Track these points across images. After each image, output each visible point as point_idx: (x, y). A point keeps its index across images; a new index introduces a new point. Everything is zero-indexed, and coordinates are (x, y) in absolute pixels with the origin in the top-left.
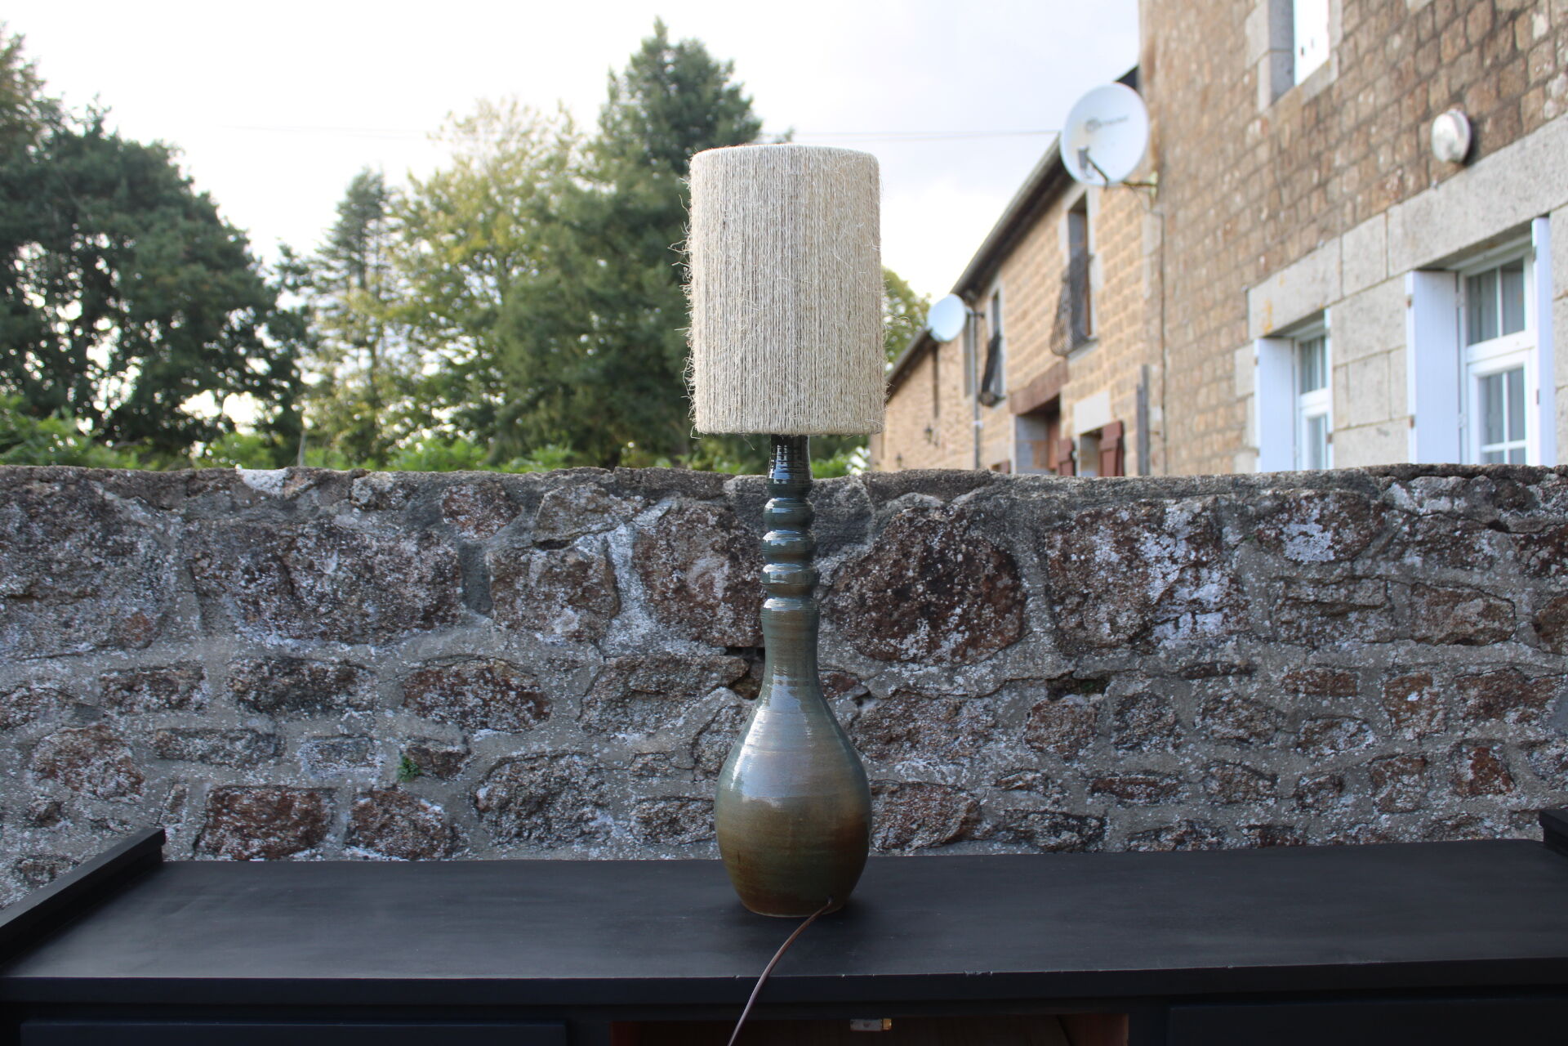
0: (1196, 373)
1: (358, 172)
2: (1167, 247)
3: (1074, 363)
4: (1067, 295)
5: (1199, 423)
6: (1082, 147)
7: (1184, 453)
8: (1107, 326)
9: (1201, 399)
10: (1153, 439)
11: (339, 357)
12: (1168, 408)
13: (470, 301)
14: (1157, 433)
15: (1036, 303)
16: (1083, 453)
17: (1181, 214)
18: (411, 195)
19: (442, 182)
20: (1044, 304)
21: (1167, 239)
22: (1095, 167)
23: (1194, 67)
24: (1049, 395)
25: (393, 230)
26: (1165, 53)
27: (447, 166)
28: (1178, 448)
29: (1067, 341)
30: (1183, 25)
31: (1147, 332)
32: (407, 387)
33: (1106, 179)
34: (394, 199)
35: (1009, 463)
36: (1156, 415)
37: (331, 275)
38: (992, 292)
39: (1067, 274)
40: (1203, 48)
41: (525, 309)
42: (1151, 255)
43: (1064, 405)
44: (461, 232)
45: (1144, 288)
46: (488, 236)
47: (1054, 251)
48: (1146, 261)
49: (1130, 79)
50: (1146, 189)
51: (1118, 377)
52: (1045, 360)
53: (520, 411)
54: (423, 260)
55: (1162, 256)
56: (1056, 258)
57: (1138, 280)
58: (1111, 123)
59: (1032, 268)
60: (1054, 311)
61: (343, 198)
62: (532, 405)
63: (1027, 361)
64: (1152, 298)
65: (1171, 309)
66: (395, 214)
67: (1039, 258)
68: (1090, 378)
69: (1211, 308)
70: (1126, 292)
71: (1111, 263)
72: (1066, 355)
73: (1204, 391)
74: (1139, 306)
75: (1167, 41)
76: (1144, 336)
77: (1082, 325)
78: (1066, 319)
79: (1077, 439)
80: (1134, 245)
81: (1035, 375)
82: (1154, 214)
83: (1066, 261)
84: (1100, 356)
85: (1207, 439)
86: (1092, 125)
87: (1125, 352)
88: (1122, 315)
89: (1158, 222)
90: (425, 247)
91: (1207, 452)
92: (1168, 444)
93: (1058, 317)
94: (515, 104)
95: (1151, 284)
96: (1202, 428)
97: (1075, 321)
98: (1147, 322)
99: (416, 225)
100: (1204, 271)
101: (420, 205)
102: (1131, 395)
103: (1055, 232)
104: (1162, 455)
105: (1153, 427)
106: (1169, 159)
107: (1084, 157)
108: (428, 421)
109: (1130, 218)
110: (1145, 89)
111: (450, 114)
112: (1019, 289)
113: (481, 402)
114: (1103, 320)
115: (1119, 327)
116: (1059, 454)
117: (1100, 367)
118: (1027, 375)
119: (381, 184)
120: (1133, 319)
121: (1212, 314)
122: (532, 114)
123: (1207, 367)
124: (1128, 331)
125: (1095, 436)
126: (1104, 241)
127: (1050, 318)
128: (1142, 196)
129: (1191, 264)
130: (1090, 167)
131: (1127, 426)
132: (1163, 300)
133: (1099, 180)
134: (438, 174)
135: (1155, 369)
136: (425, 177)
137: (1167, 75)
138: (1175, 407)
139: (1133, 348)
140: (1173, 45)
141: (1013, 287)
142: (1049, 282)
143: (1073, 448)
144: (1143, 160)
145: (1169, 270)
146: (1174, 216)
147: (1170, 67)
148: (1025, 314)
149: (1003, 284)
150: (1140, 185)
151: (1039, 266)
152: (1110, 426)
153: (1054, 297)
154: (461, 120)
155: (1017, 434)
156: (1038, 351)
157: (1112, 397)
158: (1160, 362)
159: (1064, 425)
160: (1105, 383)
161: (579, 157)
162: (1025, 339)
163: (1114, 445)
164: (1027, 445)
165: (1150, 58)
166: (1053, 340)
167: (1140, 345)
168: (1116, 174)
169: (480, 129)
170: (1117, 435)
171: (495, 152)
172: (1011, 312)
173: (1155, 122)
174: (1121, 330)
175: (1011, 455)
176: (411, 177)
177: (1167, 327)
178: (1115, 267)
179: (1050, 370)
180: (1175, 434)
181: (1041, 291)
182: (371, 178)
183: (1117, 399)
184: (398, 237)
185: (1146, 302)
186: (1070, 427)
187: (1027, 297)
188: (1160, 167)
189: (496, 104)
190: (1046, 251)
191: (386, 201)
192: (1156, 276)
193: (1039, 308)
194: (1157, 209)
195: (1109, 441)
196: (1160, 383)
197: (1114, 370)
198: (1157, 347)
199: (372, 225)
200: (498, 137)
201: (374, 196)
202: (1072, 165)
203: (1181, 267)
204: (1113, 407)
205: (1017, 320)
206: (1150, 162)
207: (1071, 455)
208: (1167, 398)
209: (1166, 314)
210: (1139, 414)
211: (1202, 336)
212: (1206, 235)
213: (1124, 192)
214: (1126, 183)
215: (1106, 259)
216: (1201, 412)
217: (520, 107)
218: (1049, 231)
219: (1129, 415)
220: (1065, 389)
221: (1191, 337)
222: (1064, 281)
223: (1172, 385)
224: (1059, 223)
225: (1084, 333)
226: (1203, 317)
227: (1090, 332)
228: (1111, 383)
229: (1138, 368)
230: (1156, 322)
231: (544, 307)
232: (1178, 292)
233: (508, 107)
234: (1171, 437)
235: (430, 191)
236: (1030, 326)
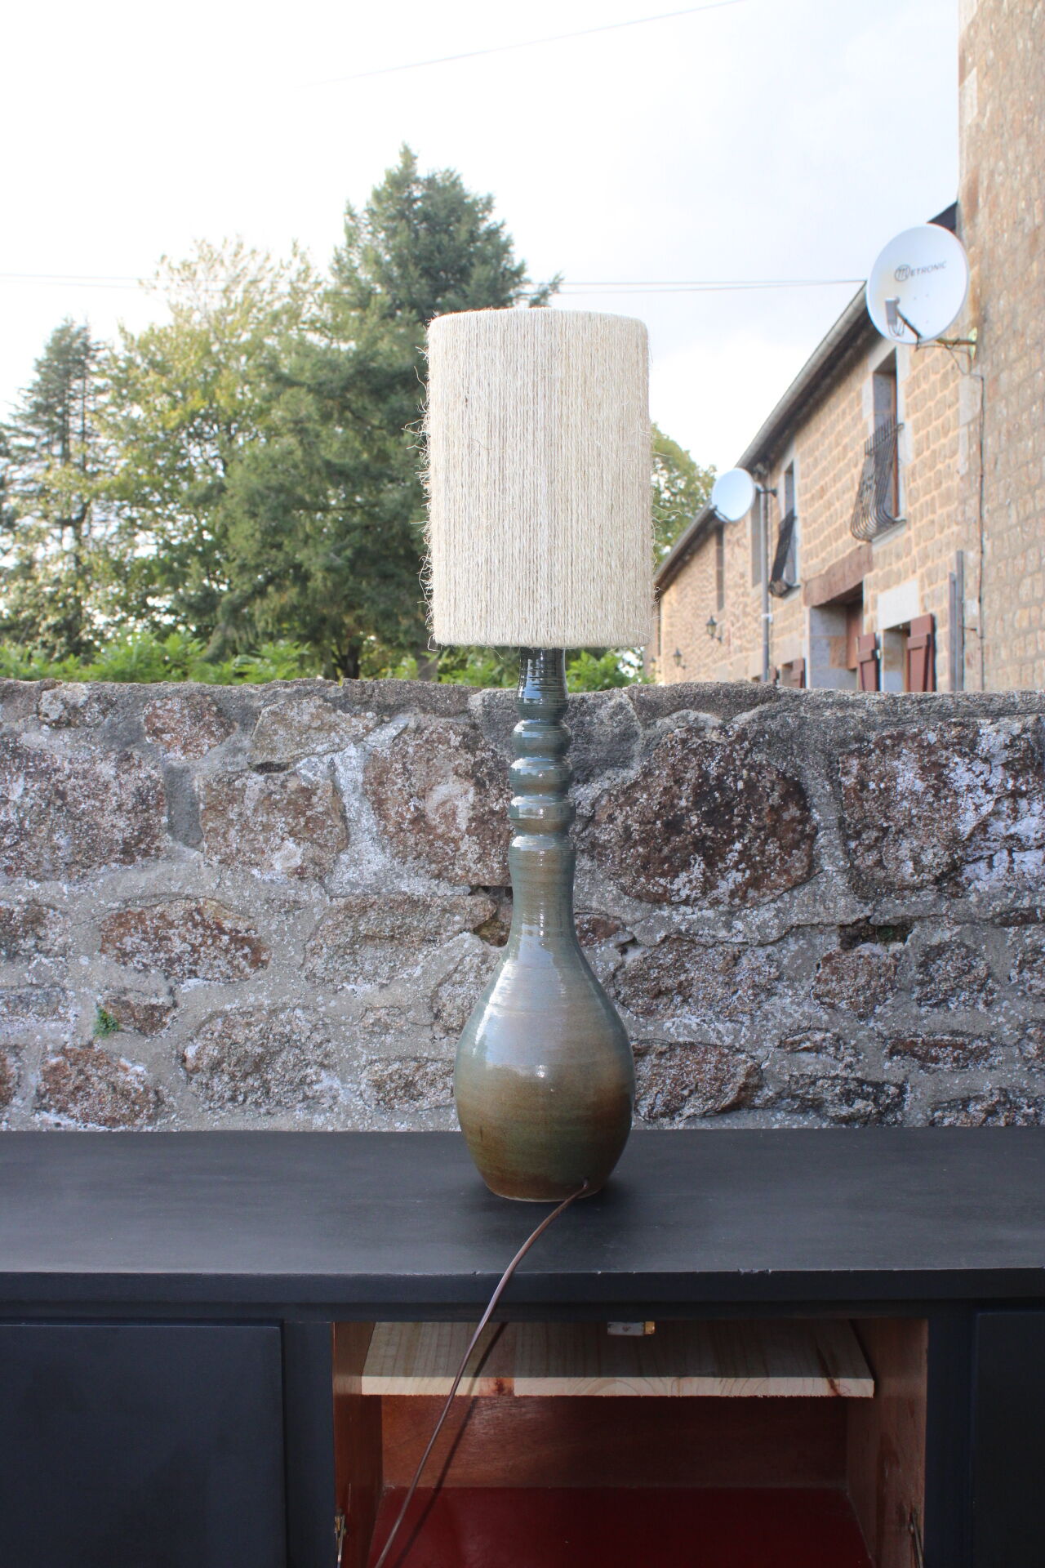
0: (1020, 562)
1: (60, 324)
2: (986, 416)
3: (877, 548)
4: (871, 470)
5: (1021, 618)
6: (892, 299)
7: (1004, 653)
8: (917, 505)
9: (1024, 590)
10: (968, 635)
11: (40, 536)
12: (986, 601)
13: (188, 474)
14: (974, 630)
15: (835, 480)
16: (887, 651)
17: (1004, 376)
18: (120, 350)
19: (156, 337)
20: (846, 478)
21: (987, 405)
22: (906, 322)
23: (1023, 204)
24: (850, 585)
25: (100, 391)
26: (989, 188)
27: (164, 320)
28: (997, 647)
29: (871, 522)
30: (1011, 155)
31: (964, 513)
32: (118, 569)
33: (918, 335)
34: (100, 355)
35: (804, 661)
36: (972, 608)
37: (30, 442)
38: (785, 466)
39: (871, 446)
40: (1034, 181)
41: (255, 481)
42: (969, 424)
43: (867, 596)
44: (179, 394)
45: (961, 463)
46: (209, 396)
47: (859, 416)
48: (963, 431)
49: (948, 219)
50: (964, 347)
51: (929, 564)
52: (846, 544)
53: (248, 599)
54: (133, 425)
55: (982, 426)
56: (860, 427)
57: (954, 453)
58: (924, 270)
59: (832, 438)
60: (857, 488)
61: (42, 355)
62: (260, 592)
63: (823, 545)
64: (968, 474)
65: (990, 487)
66: (102, 373)
67: (840, 427)
68: (897, 566)
69: (1037, 487)
70: (940, 466)
71: (922, 433)
72: (869, 540)
73: (1027, 581)
74: (955, 482)
75: (992, 174)
76: (960, 518)
77: (888, 504)
78: (870, 497)
79: (880, 634)
80: (949, 413)
81: (834, 561)
82: (973, 377)
83: (871, 431)
84: (909, 540)
85: (1030, 637)
86: (903, 272)
87: (937, 536)
88: (935, 493)
89: (978, 386)
90: (137, 411)
91: (1031, 652)
92: (985, 642)
93: (860, 494)
94: (240, 246)
95: (969, 457)
96: (1025, 624)
97: (880, 500)
98: (964, 502)
99: (126, 386)
100: (1030, 444)
101: (130, 362)
102: (944, 585)
103: (859, 396)
104: (978, 655)
105: (968, 623)
106: (993, 315)
107: (893, 309)
108: (143, 610)
109: (945, 379)
110: (966, 231)
111: (163, 258)
112: (816, 463)
113: (205, 587)
114: (913, 499)
115: (931, 506)
116: (860, 653)
117: (908, 554)
118: (824, 560)
119: (87, 338)
120: (947, 498)
121: (1038, 492)
122: (260, 258)
123: (1032, 554)
124: (941, 512)
125: (902, 631)
126: (914, 407)
127: (852, 495)
128: (960, 355)
129: (1015, 434)
130: (899, 320)
131: (938, 622)
132: (982, 476)
133: (911, 337)
134: (152, 330)
135: (972, 556)
136: (138, 331)
137: (991, 215)
138: (994, 599)
139: (947, 532)
140: (998, 179)
141: (810, 460)
142: (850, 455)
143: (877, 646)
144: (961, 312)
145: (989, 441)
146: (996, 379)
147: (994, 204)
148: (823, 491)
149: (797, 455)
150: (957, 342)
151: (840, 435)
152: (917, 620)
153: (856, 472)
154: (176, 264)
155: (812, 629)
156: (838, 534)
157: (922, 588)
158: (978, 548)
159: (867, 618)
160: (914, 572)
161: (315, 309)
162: (823, 519)
163: (924, 643)
164: (824, 642)
165: (972, 193)
166: (855, 522)
167: (955, 528)
168: (929, 331)
169: (200, 276)
170: (929, 631)
171: (217, 303)
172: (806, 489)
173: (976, 268)
174: (934, 512)
175: (805, 653)
176: (122, 330)
177: (986, 507)
178: (927, 437)
179: (850, 555)
180: (993, 631)
181: (842, 464)
182: (74, 330)
183: (927, 590)
184: (104, 399)
185: (962, 478)
186: (873, 622)
187: (825, 471)
188: (981, 322)
189: (217, 246)
190: (848, 418)
191: (93, 357)
192: (975, 448)
193: (839, 485)
194: (977, 371)
195: (918, 638)
196: (978, 572)
197: (925, 557)
198: (974, 530)
199: (76, 384)
200: (222, 285)
201: (78, 351)
202: (879, 320)
203: (1003, 438)
204: (922, 599)
205: (813, 498)
206: (969, 316)
207: (874, 653)
208: (984, 589)
209: (984, 496)
210: (952, 607)
211: (1027, 518)
212: (1035, 403)
213: (938, 351)
214: (941, 341)
215: (917, 430)
216: (1025, 606)
217: (246, 251)
218: (853, 394)
219: (941, 609)
220: (868, 578)
221: (1013, 519)
222: (868, 453)
223: (991, 574)
224: (863, 386)
225: (891, 514)
226: (1028, 496)
227: (897, 514)
228: (919, 571)
229: (952, 554)
230: (974, 501)
231: (274, 480)
232: (999, 467)
233: (232, 249)
234: (988, 635)
235: (143, 346)
236: (829, 504)
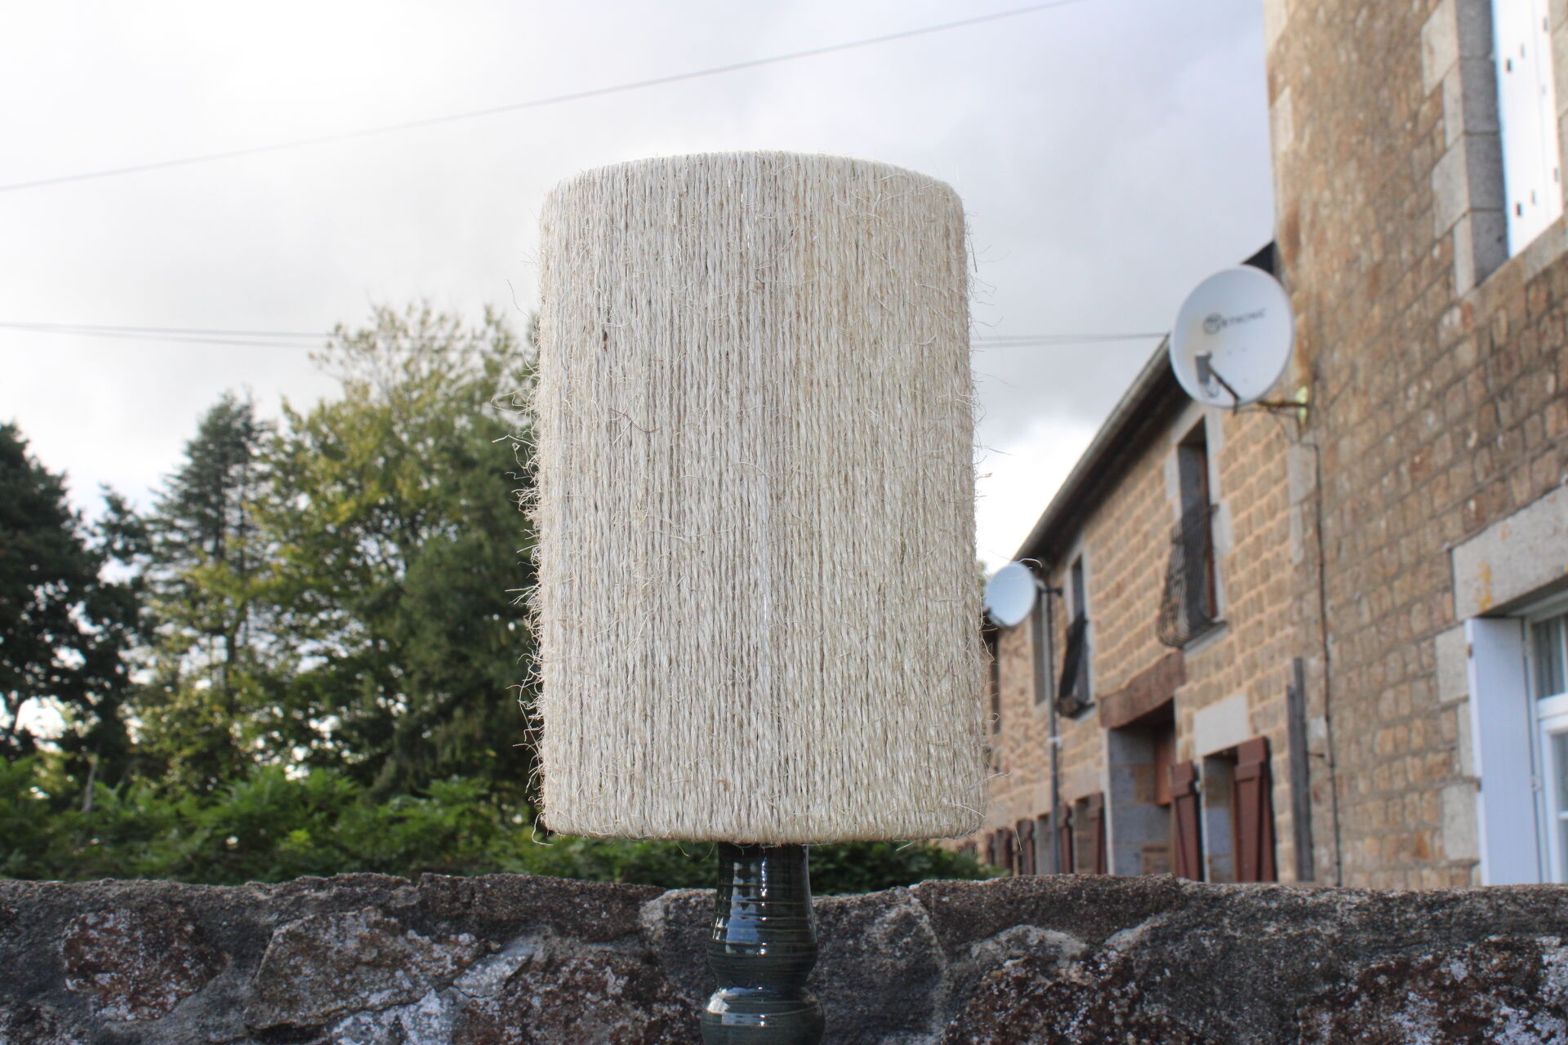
0: (1377, 670)
1: (216, 401)
2: (1324, 492)
3: (1191, 657)
4: (1180, 562)
5: (1384, 741)
6: (1202, 353)
7: (1362, 786)
8: (1240, 603)
9: (1386, 705)
10: (1314, 763)
11: (183, 647)
12: (1335, 719)
13: (364, 573)
14: (1321, 756)
15: (1136, 573)
16: (1209, 783)
17: (1345, 444)
18: (284, 430)
19: (326, 415)
20: (1148, 573)
21: (1324, 479)
22: (1220, 380)
23: (1357, 239)
24: (1158, 701)
25: (264, 477)
26: (1313, 224)
27: (335, 394)
28: (1352, 777)
29: (1183, 623)
30: (1338, 183)
31: (1300, 611)
32: (275, 687)
33: (1236, 397)
34: (266, 436)
35: (1102, 796)
36: (1317, 729)
37: (176, 537)
38: (1072, 560)
39: (1178, 531)
40: (1370, 212)
41: (439, 580)
42: (1301, 502)
43: (1180, 714)
44: (352, 481)
45: (1293, 550)
46: (388, 484)
47: (1161, 499)
48: (1295, 511)
49: (1265, 259)
50: (1291, 411)
51: (1259, 675)
52: (1151, 652)
53: (431, 720)
54: (298, 518)
55: (1319, 504)
56: (1163, 510)
57: (1284, 538)
58: (1239, 320)
59: (1129, 524)
60: (1162, 584)
61: (194, 434)
62: (443, 714)
63: (1123, 653)
64: (1305, 563)
65: (1334, 579)
66: (264, 458)
67: (1138, 512)
68: (1217, 677)
69: (1396, 576)
70: (1267, 555)
71: (1243, 515)
72: (1180, 645)
73: (1389, 695)
74: (1287, 574)
75: (1315, 206)
76: (1296, 618)
77: (1203, 602)
78: (1179, 595)
79: (1199, 762)
80: (1276, 490)
81: (1136, 673)
82: (1307, 446)
83: (1178, 514)
84: (1230, 646)
85: (1397, 765)
86: (1214, 323)
87: (1267, 640)
88: (1262, 588)
89: (1311, 456)
90: (303, 501)
91: (1399, 784)
92: (1337, 771)
93: (1167, 592)
94: (427, 313)
95: (1303, 543)
96: (1389, 747)
97: (1192, 597)
98: (1300, 597)
99: (293, 474)
100: (1383, 524)
101: (299, 446)
102: (1279, 700)
103: (1161, 474)
104: (1328, 788)
105: (1312, 746)
106: (1326, 369)
107: (1204, 367)
108: (305, 735)
109: (1268, 451)
110: (1287, 272)
111: (338, 328)
112: (1110, 555)
113: (378, 708)
114: (1234, 595)
115: (1257, 604)
116: (1172, 786)
117: (1231, 662)
118: (1124, 672)
119: (249, 417)
120: (1278, 593)
121: (1397, 584)
122: (448, 327)
123: (1393, 659)
124: (1271, 610)
125: (1226, 759)
126: (1231, 485)
127: (1156, 593)
128: (1285, 420)
129: (1362, 513)
130: (1213, 379)
131: (1274, 745)
132: (1322, 566)
133: (1226, 399)
134: (323, 408)
135: (1314, 664)
136: (305, 408)
137: (1317, 253)
138: (1347, 719)
139: (1279, 634)
140: (1324, 212)
141: (1103, 552)
142: (1153, 544)
143: (1195, 776)
144: (1285, 370)
145: (1329, 522)
146: (1334, 448)
147: (1320, 242)
148: (1119, 589)
149: (1086, 548)
150: (1283, 405)
151: (1139, 521)
152: (1248, 745)
153: (1161, 564)
154: (352, 333)
155: (1111, 755)
156: (1141, 640)
157: (1251, 704)
158: (1321, 654)
159: (1181, 743)
160: (1239, 684)
161: (513, 383)
162: (1120, 622)
163: (1256, 772)
164: (1127, 772)
165: (1292, 230)
166: (1162, 621)
167: (1290, 630)
168: (1250, 390)
169: (381, 345)
170: (1261, 758)
171: (401, 377)
172: (1099, 586)
173: (1301, 317)
174: (1261, 610)
175: (1104, 785)
176: (287, 409)
177: (1329, 603)
178: (1249, 520)
179: (1158, 666)
180: (1348, 757)
181: (1142, 556)
182: (235, 408)
183: (1258, 707)
184: (267, 487)
185: (1296, 569)
186: (1190, 746)
187: (1121, 565)
188: (1314, 377)
189: (401, 314)
190: (1148, 501)
191: (255, 440)
192: (1311, 531)
193: (1140, 581)
194: (1308, 438)
195: (1247, 766)
196: (1322, 683)
197: (1252, 667)
198: (1315, 632)
199: (235, 470)
200: (404, 356)
201: (238, 433)
202: (1187, 378)
203: (1348, 518)
204: (1252, 718)
205: (1108, 598)
206: (1297, 372)
207: (1191, 785)
208: (1333, 705)
209: (1327, 587)
210: (1292, 728)
211: (1385, 616)
212: (1385, 474)
213: (1259, 416)
214: (1263, 403)
215: (1235, 511)
216: (1387, 725)
217: (434, 317)
218: (1153, 472)
219: (1277, 729)
220: (1180, 692)
221: (1366, 617)
222: (1175, 541)
223: (1341, 686)
224: (1168, 462)
225: (1207, 614)
226: (1384, 589)
227: (1214, 611)
228: (1247, 684)
229: (1288, 662)
230: (1313, 596)
231: (462, 580)
232: (1344, 553)
233: (417, 316)
234: (1341, 762)
235: (312, 427)
236: (1128, 605)
